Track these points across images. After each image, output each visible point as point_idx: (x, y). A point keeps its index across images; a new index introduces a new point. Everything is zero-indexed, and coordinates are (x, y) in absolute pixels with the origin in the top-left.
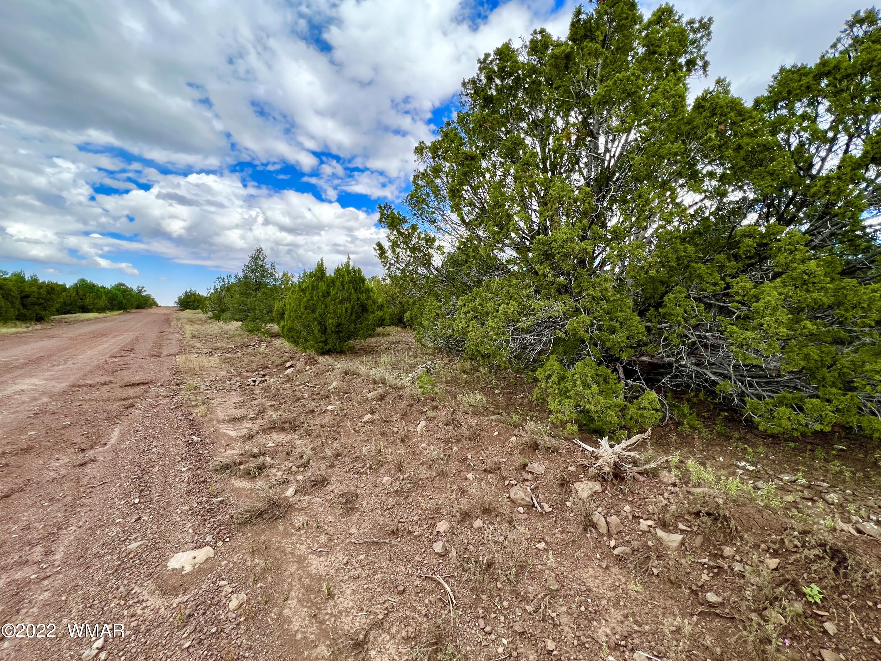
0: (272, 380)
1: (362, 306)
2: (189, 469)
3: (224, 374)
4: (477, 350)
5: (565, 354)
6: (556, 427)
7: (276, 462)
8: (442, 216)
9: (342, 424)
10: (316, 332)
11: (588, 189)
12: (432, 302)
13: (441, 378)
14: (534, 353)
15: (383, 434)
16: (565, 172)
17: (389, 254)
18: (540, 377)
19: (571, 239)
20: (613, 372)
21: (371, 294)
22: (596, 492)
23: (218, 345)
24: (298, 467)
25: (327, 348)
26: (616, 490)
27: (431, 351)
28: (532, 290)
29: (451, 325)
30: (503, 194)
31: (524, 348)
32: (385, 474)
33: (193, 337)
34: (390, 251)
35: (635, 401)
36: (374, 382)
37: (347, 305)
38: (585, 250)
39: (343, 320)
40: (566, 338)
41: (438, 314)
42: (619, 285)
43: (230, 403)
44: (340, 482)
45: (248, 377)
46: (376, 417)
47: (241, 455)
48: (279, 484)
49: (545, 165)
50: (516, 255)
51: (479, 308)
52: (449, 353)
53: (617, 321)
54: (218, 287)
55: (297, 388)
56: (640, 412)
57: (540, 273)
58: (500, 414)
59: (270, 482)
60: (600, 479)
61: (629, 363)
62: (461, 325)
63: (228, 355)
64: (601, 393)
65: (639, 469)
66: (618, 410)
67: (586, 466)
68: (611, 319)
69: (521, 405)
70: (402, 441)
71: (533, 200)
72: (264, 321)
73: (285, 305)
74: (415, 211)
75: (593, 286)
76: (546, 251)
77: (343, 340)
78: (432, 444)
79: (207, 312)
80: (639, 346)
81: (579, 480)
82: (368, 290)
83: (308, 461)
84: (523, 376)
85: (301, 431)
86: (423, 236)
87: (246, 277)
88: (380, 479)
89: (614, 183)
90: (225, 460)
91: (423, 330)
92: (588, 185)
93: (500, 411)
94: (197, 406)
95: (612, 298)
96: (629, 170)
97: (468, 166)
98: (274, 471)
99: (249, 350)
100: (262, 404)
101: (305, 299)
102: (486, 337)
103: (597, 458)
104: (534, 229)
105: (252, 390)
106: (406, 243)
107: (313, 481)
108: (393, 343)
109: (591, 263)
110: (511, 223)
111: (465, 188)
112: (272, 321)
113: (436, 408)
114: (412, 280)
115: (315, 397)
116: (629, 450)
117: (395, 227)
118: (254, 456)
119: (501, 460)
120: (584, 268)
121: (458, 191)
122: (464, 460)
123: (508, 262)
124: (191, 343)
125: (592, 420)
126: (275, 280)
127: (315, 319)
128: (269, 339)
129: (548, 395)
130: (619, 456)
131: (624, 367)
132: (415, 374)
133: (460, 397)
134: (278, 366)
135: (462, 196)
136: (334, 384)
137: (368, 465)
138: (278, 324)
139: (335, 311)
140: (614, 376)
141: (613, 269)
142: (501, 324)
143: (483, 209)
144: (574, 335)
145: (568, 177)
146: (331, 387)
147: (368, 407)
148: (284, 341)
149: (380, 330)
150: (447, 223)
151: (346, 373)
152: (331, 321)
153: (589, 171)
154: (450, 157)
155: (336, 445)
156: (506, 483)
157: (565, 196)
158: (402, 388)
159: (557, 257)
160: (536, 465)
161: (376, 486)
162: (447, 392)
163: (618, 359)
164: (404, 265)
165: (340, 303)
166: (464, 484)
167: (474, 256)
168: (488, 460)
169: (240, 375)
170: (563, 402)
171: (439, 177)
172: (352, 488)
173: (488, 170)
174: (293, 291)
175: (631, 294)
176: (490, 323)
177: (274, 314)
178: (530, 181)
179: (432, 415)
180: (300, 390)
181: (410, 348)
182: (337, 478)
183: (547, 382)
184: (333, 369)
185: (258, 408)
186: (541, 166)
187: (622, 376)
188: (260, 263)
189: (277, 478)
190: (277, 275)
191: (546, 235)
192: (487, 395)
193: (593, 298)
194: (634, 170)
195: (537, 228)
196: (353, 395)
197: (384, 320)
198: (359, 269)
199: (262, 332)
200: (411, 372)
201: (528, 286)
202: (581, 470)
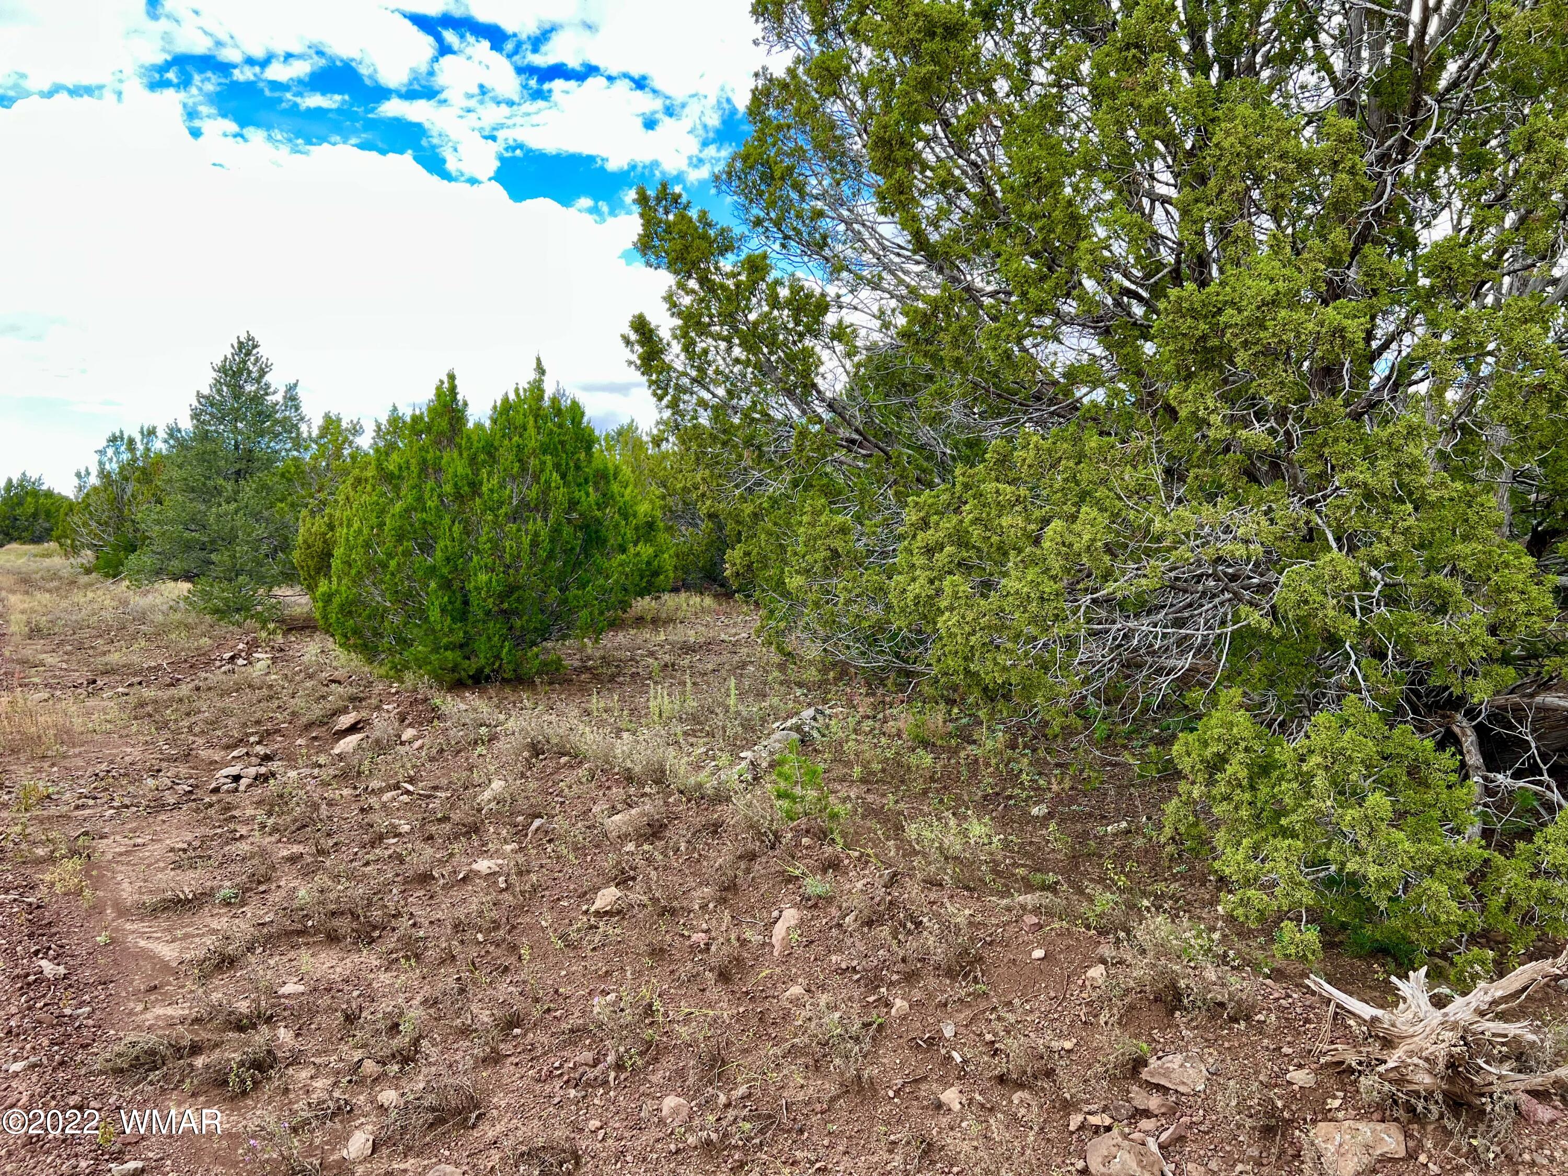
0: (293, 774)
1: (585, 527)
2: (34, 1066)
3: (135, 753)
4: (967, 671)
5: (1272, 685)
6: (1244, 933)
7: (310, 1044)
8: (848, 224)
9: (525, 920)
10: (434, 614)
11: (1348, 124)
12: (817, 513)
13: (849, 764)
14: (1164, 683)
15: (658, 953)
16: (1267, 61)
17: (675, 355)
18: (1185, 764)
19: (1293, 300)
20: (1441, 746)
21: (615, 487)
22: (1385, 1160)
23: (115, 658)
24: (382, 1062)
25: (472, 666)
26: (1457, 1150)
27: (812, 675)
28: (1156, 472)
29: (882, 590)
30: (1053, 149)
31: (1131, 665)
32: (665, 1089)
33: (35, 632)
34: (676, 347)
35: (1520, 845)
36: (629, 778)
37: (537, 525)
38: (1339, 331)
39: (523, 575)
40: (1276, 632)
41: (835, 554)
42: (1461, 450)
43: (157, 850)
44: (520, 1111)
45: (213, 765)
46: (637, 895)
47: (197, 1021)
48: (322, 1119)
49: (1198, 44)
50: (1099, 351)
51: (976, 533)
52: (875, 680)
53: (1453, 572)
54: (113, 467)
55: (373, 800)
56: (1539, 883)
57: (1183, 413)
58: (1052, 888)
59: (293, 1113)
60: (1400, 1113)
61: (1497, 716)
62: (915, 589)
63: (148, 693)
64: (1399, 817)
65: (1536, 1080)
66: (1461, 876)
67: (1350, 1070)
68: (1432, 567)
69: (1121, 857)
70: (724, 976)
71: (1159, 165)
72: (261, 580)
73: (331, 527)
74: (756, 211)
75: (1370, 456)
76: (1204, 337)
77: (521, 641)
78: (823, 988)
79: (75, 550)
80: (1532, 655)
81: (1327, 1116)
82: (603, 477)
83: (416, 1042)
84: (1127, 758)
85: (391, 942)
86: (784, 293)
87: (203, 436)
88: (650, 1104)
89: (1441, 99)
90: (147, 1040)
91: (784, 605)
92: (1349, 108)
93: (1051, 878)
94: (51, 859)
95: (1433, 496)
96: (1492, 55)
97: (934, 60)
98: (304, 1074)
99: (216, 676)
100: (263, 853)
101: (399, 506)
102: (1002, 628)
103: (1388, 1043)
104: (1160, 265)
105: (228, 808)
106: (729, 318)
107: (433, 1109)
108: (687, 649)
109: (1361, 375)
110: (1084, 245)
111: (927, 129)
112: (289, 577)
113: (832, 865)
114: (749, 442)
115: (433, 829)
116: (1502, 1017)
117: (695, 264)
118: (241, 1025)
119: (1055, 1045)
120: (1334, 393)
121: (903, 143)
122: (931, 1042)
123: (1073, 375)
124: (28, 652)
125: (1369, 911)
126: (298, 443)
127: (433, 570)
128: (280, 639)
129: (1216, 825)
130: (1466, 1035)
131: (1480, 730)
132: (761, 753)
133: (911, 830)
134: (309, 726)
135: (916, 160)
136: (497, 785)
137: (611, 1058)
138: (311, 588)
139: (496, 547)
140: (1447, 759)
141: (1438, 392)
142: (1049, 587)
143: (986, 200)
144: (1302, 622)
145: (1279, 81)
146: (487, 795)
147: (608, 862)
148: (330, 644)
149: (643, 604)
150: (866, 249)
151: (536, 750)
152: (483, 577)
153: (1353, 59)
154: (876, 28)
155: (504, 989)
156: (1075, 1121)
157: (1269, 149)
158: (721, 797)
159: (1241, 358)
160: (1174, 1061)
161: (639, 1126)
162: (871, 812)
163: (1457, 703)
164: (721, 392)
165: (514, 517)
166: (934, 1126)
167: (958, 361)
168: (1011, 1044)
169: (187, 756)
170: (1266, 849)
171: (837, 94)
172: (560, 1133)
173: (1006, 70)
174: (358, 481)
175: (1504, 477)
176: (1011, 584)
177: (296, 556)
178: (1146, 103)
179: (819, 890)
180: (384, 806)
181: (743, 665)
182: (512, 1099)
183: (1211, 782)
184: (493, 738)
185: (248, 868)
186: (1185, 47)
187: (1474, 758)
188: (250, 388)
189: (314, 1098)
190: (304, 428)
191: (1203, 284)
192: (1003, 822)
193: (1369, 496)
194: (1509, 55)
195: (1171, 259)
196: (560, 824)
197: (656, 574)
198: (575, 406)
199: (258, 616)
200: (750, 745)
201: (1143, 456)
202: (1331, 1083)
